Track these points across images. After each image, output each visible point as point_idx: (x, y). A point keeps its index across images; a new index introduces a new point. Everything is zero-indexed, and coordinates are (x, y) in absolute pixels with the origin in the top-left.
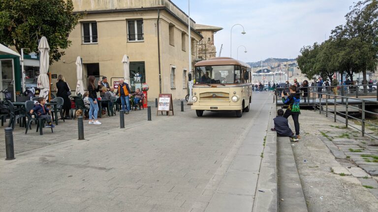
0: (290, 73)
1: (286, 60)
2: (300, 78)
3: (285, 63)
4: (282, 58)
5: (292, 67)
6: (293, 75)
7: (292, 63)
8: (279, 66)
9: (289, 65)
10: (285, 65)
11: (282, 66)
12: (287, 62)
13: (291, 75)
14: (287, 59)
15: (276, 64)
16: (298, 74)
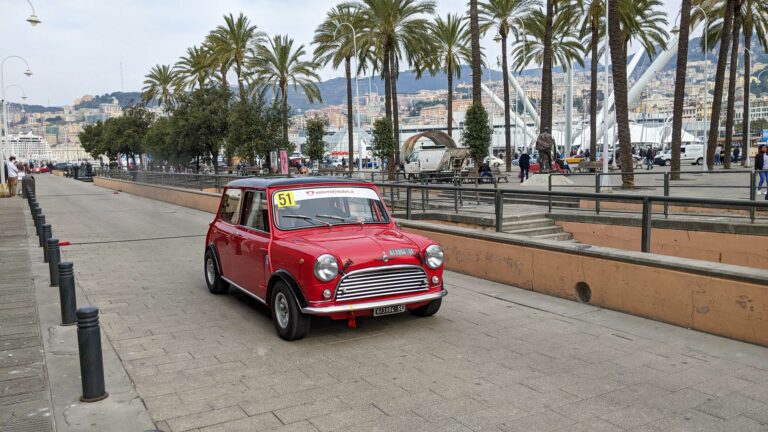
0: (53, 137)
1: (40, 109)
2: (75, 148)
3: (38, 115)
4: (30, 104)
5: (55, 126)
6: (59, 143)
7: (53, 116)
8: (24, 121)
9: (49, 120)
10: (39, 120)
11: (31, 121)
12: (42, 112)
13: (55, 142)
14: (41, 107)
15: (18, 118)
16: (69, 141)
